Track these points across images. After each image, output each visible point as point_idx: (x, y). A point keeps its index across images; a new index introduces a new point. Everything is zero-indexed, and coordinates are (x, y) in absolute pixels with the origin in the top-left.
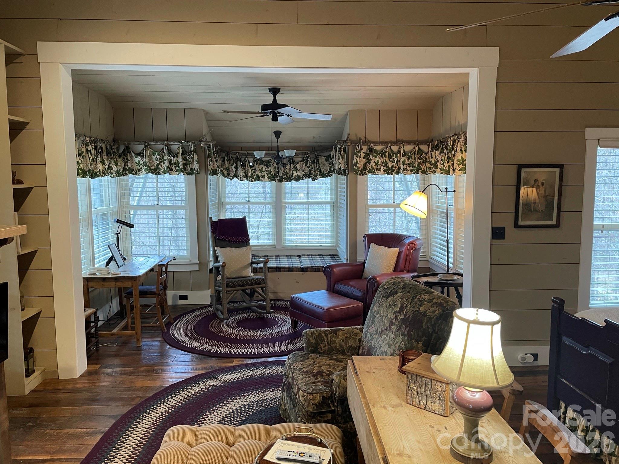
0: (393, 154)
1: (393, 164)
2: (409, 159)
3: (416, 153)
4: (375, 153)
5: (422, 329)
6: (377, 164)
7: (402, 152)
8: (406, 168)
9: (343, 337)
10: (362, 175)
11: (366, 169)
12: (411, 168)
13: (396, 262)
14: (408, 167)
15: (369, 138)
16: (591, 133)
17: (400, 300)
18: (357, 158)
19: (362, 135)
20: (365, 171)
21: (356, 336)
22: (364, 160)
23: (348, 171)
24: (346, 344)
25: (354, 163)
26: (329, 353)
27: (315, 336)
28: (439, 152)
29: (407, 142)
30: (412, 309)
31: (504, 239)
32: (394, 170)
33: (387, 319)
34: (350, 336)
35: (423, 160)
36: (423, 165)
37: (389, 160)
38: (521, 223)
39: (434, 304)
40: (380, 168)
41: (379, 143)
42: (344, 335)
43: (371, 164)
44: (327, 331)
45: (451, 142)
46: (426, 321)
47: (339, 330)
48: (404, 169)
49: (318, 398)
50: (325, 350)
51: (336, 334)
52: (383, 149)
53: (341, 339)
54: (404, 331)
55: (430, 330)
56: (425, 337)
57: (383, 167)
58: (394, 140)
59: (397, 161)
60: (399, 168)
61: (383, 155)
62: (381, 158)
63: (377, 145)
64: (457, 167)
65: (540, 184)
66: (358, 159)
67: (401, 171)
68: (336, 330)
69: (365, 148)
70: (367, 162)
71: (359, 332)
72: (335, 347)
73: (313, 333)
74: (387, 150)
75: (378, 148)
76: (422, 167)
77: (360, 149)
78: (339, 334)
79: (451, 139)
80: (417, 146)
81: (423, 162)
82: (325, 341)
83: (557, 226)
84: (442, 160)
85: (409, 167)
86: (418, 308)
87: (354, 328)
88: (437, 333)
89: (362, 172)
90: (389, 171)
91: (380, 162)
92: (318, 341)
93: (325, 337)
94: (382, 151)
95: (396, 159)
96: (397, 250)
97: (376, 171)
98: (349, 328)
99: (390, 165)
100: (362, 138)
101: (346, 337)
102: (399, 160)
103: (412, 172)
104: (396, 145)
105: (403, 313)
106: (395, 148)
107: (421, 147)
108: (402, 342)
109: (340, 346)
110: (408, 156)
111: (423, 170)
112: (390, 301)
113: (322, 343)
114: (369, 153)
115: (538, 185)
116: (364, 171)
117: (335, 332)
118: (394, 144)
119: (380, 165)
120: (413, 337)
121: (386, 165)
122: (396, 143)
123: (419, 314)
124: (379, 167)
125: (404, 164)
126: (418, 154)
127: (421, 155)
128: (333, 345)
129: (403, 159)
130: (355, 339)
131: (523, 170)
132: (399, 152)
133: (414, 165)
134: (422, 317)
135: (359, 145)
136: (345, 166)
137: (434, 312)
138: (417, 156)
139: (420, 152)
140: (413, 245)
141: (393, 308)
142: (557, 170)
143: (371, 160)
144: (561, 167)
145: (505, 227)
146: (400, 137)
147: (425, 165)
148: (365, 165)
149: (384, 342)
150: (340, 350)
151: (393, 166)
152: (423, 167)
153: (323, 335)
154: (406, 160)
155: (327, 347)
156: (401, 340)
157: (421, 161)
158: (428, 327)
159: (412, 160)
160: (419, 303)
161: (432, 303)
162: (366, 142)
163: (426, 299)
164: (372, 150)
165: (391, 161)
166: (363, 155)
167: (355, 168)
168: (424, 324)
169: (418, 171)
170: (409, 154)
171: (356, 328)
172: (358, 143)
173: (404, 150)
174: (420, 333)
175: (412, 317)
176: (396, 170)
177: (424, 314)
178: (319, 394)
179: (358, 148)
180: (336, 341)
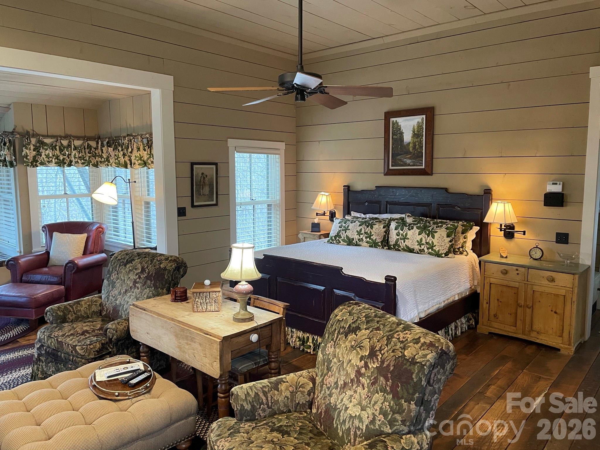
0: (64, 147)
1: (64, 157)
2: (80, 153)
3: (86, 147)
4: (45, 146)
5: (164, 280)
6: (47, 156)
7: (73, 146)
8: (77, 161)
9: (86, 305)
10: (33, 167)
11: (37, 161)
12: (83, 161)
13: (85, 246)
14: (79, 161)
15: (38, 130)
16: (231, 143)
17: (140, 264)
18: (26, 150)
19: (29, 128)
20: (36, 163)
21: (97, 302)
22: (34, 152)
23: (16, 163)
24: (89, 310)
25: (23, 155)
26: (76, 321)
27: (62, 310)
28: (112, 149)
29: (76, 138)
30: (154, 268)
31: (185, 216)
32: (66, 163)
33: (130, 280)
34: (92, 303)
35: (93, 154)
36: (93, 159)
37: (60, 153)
38: (195, 204)
39: (170, 261)
40: (52, 161)
41: (48, 136)
42: (86, 304)
43: (42, 157)
44: (70, 304)
45: (127, 141)
46: (167, 273)
47: (80, 301)
48: (75, 162)
49: (98, 345)
50: (73, 319)
51: (79, 304)
52: (53, 142)
53: (85, 307)
54: (150, 285)
55: (170, 279)
56: (167, 285)
57: (55, 159)
58: (64, 135)
59: (68, 155)
60: (71, 161)
61: (53, 148)
62: (52, 151)
63: (46, 138)
64: (136, 162)
65: (205, 176)
66: (28, 151)
67: (73, 163)
68: (78, 302)
69: (33, 141)
70: (37, 155)
71: (98, 299)
72: (81, 314)
73: (59, 308)
74: (57, 144)
75: (48, 141)
76: (92, 160)
77: (29, 141)
78: (82, 304)
79: (126, 138)
80: (86, 142)
81: (92, 156)
82: (71, 312)
83: (216, 205)
84: (115, 155)
85: (81, 160)
86: (159, 266)
87: (93, 297)
88: (174, 281)
89: (32, 164)
90: (61, 163)
91: (51, 155)
92: (65, 313)
93: (70, 308)
94: (53, 144)
95: (67, 153)
96: (85, 235)
97: (47, 163)
98: (88, 298)
99: (61, 158)
100: (29, 130)
101: (89, 305)
102: (69, 153)
103: (84, 165)
104: (66, 140)
105: (146, 272)
106: (65, 143)
107: (89, 142)
108: (149, 293)
109: (85, 312)
110: (78, 151)
111: (93, 163)
112: (129, 267)
113: (69, 314)
114: (39, 146)
115: (204, 177)
116: (34, 163)
117: (78, 303)
118: (64, 138)
119: (51, 157)
120: (158, 287)
121: (57, 157)
122: (66, 137)
123: (161, 270)
124: (50, 159)
125: (75, 158)
126: (87, 149)
127: (91, 150)
128: (79, 314)
129: (74, 152)
130: (96, 305)
131: (195, 166)
132: (69, 146)
133: (85, 159)
134: (163, 271)
135: (28, 137)
136: (11, 158)
137: (171, 266)
138: (87, 151)
139: (89, 147)
140: (101, 229)
141: (134, 272)
142: (214, 167)
143: (42, 152)
144: (216, 164)
145: (185, 207)
146: (69, 132)
147: (95, 159)
148: (34, 157)
149: (130, 298)
150: (85, 316)
151: (64, 159)
152: (94, 161)
153: (68, 307)
154: (77, 154)
155: (74, 316)
156: (148, 291)
157: (91, 155)
158: (169, 277)
159: (83, 154)
160: (157, 263)
161: (169, 260)
162: (34, 135)
163: (163, 259)
164: (43, 144)
165: (62, 154)
166: (32, 147)
167: (25, 159)
168: (165, 276)
169: (89, 164)
170: (80, 148)
171: (94, 297)
172: (27, 135)
173: (74, 144)
174: (164, 283)
175: (155, 273)
176: (67, 163)
177: (165, 269)
178: (98, 343)
179: (26, 140)
180: (81, 309)
